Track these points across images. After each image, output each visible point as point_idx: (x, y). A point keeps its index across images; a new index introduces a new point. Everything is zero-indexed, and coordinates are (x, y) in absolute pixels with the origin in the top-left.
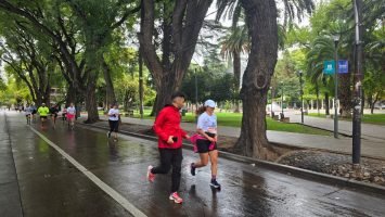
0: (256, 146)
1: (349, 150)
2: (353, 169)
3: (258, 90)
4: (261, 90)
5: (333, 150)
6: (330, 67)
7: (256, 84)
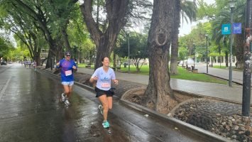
0: (159, 95)
1: (240, 100)
2: (243, 121)
3: (159, 47)
4: (162, 47)
5: (226, 98)
6: (226, 29)
7: (157, 42)
